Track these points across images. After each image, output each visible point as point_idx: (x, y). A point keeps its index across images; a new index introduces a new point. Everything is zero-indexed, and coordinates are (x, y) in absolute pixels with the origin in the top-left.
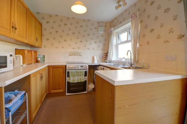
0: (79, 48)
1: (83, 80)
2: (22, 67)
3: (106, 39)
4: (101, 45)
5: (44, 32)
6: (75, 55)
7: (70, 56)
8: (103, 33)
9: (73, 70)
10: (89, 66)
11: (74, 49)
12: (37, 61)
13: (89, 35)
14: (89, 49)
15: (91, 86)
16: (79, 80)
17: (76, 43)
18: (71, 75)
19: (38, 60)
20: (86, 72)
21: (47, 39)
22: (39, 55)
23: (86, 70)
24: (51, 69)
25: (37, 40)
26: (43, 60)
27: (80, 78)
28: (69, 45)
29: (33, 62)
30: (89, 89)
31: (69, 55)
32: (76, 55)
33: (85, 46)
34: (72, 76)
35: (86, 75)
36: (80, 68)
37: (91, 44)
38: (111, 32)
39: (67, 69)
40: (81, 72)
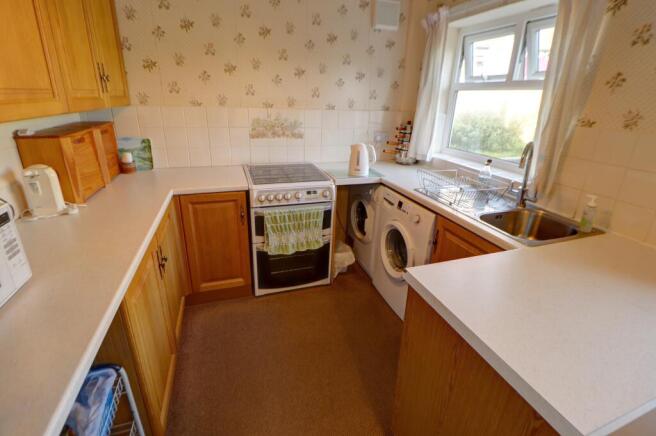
0: (291, 103)
1: (317, 242)
2: (65, 220)
3: (403, 61)
4: (383, 88)
5: (126, 28)
6: (275, 134)
7: (256, 140)
8: (395, 28)
9: (277, 210)
10: (339, 188)
11: (272, 106)
12: (123, 168)
13: (332, 39)
14: (333, 108)
15: (342, 258)
16: (302, 244)
17: (278, 80)
18: (272, 227)
19: (124, 161)
20: (327, 214)
21: (150, 65)
22: (126, 139)
23: (328, 207)
24: (190, 206)
25: (103, 78)
26: (144, 159)
27: (307, 238)
28: (250, 92)
29: (107, 177)
30: (336, 266)
31: (252, 137)
32: (279, 136)
33: (316, 94)
34: (274, 231)
35: (326, 224)
36: (303, 197)
37: (340, 83)
38: (434, 27)
39: (254, 204)
40: (309, 216)
